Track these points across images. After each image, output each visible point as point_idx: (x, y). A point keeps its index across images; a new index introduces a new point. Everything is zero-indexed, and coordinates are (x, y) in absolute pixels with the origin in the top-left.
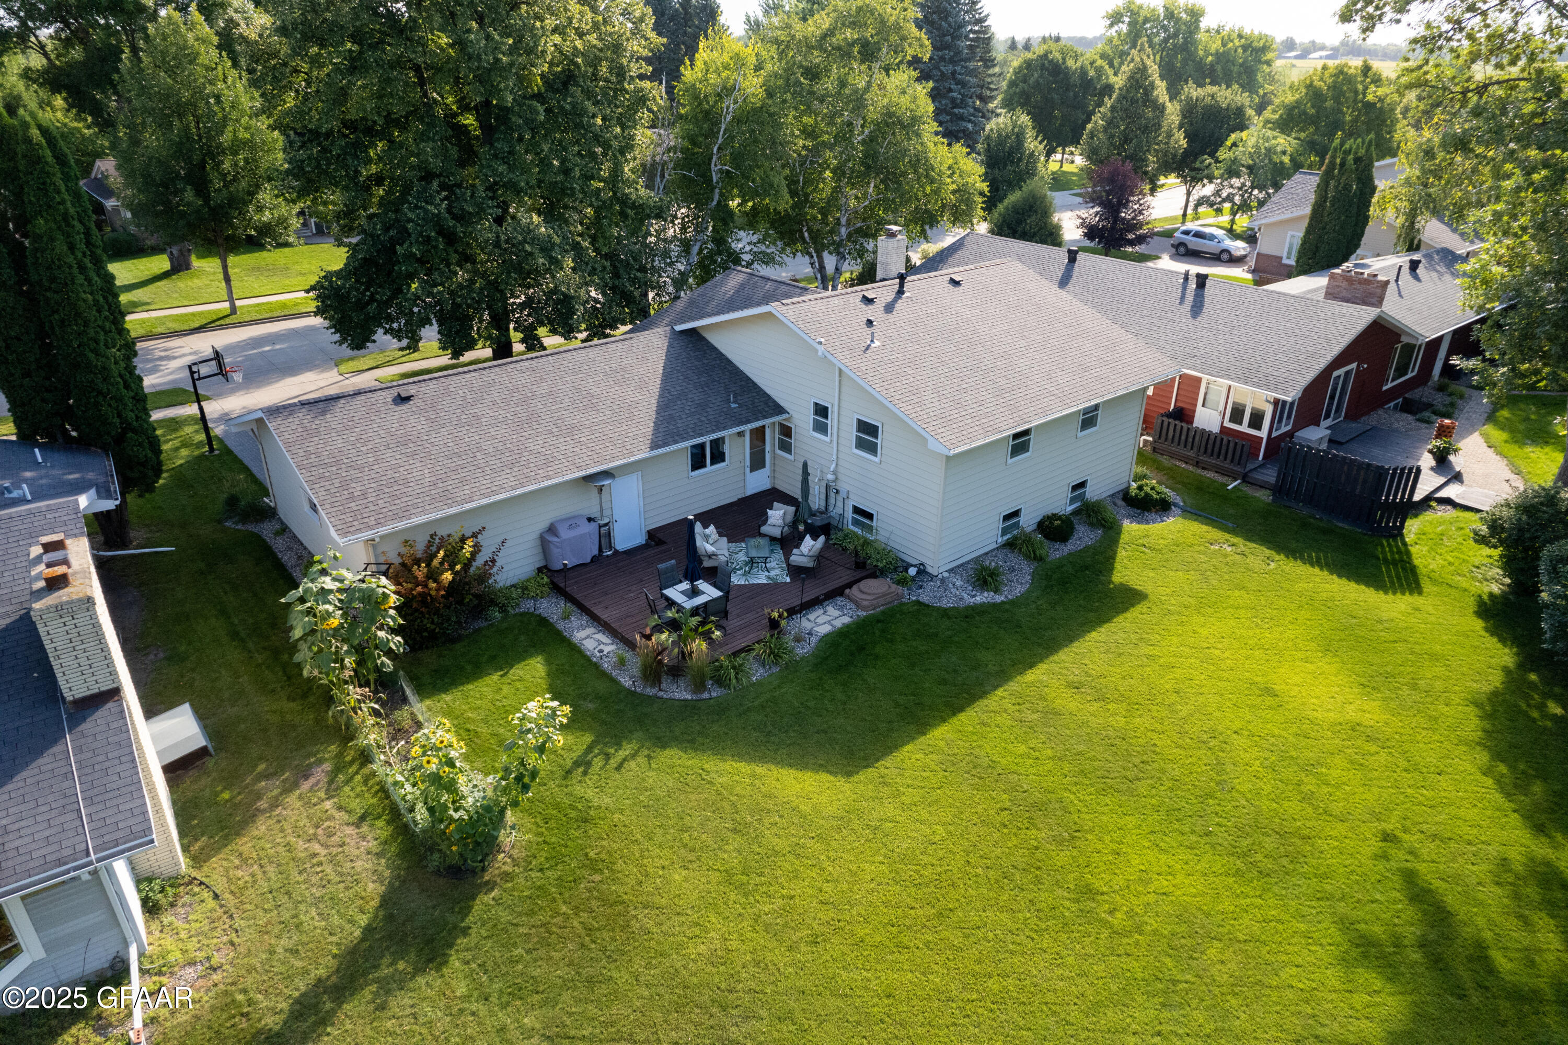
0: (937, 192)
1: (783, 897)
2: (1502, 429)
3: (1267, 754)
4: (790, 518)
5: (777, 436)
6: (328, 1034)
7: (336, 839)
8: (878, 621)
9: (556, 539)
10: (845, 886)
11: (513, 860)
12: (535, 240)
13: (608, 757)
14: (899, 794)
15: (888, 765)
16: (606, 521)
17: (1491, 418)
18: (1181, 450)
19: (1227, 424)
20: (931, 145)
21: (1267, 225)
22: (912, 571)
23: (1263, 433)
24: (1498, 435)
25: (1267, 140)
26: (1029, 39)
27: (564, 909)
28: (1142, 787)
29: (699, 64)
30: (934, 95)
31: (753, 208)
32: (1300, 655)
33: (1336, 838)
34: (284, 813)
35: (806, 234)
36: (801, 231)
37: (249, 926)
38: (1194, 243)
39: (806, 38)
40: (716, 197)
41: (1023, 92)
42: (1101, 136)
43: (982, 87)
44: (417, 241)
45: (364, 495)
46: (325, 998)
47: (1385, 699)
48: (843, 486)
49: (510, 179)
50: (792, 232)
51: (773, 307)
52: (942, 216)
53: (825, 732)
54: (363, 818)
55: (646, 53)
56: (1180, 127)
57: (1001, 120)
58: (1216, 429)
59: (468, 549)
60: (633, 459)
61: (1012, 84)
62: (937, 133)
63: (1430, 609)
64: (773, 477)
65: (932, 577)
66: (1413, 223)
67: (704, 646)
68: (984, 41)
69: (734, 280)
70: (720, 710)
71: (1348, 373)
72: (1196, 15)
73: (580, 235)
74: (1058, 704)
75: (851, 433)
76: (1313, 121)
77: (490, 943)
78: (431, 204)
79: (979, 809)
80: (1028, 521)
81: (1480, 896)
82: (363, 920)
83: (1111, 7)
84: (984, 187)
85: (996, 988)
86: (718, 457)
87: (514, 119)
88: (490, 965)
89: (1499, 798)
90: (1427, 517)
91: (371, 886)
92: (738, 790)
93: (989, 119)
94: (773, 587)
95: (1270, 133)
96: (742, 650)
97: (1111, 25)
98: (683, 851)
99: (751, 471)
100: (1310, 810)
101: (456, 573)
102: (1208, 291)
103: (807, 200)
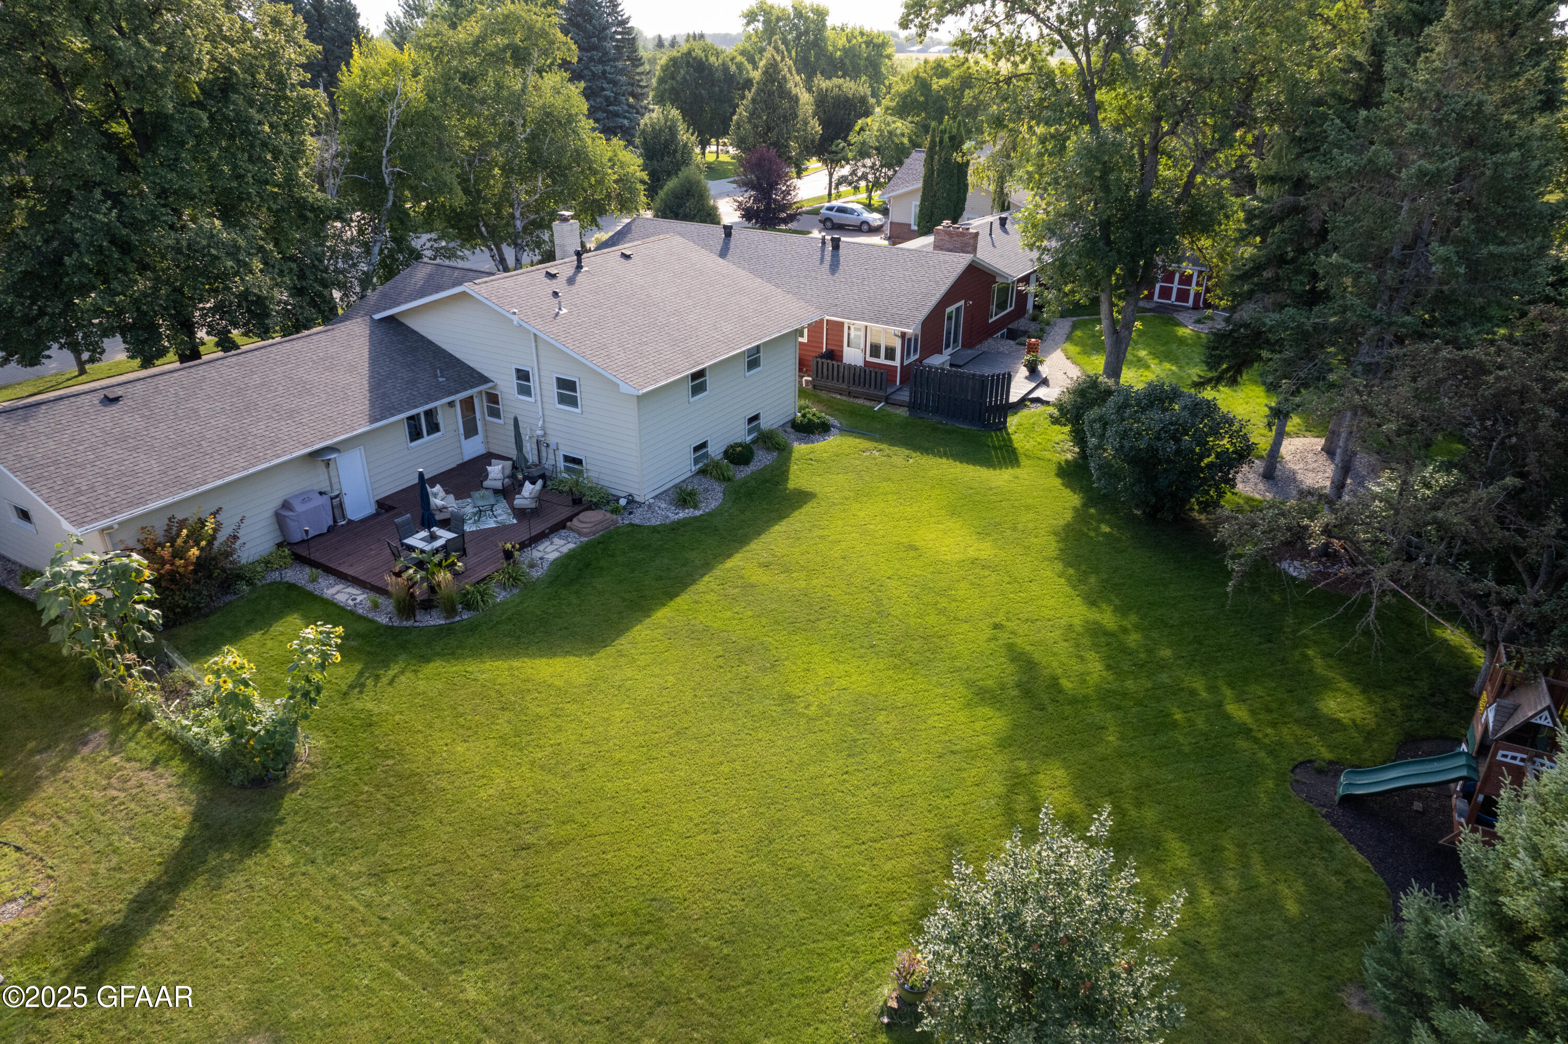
0: (600, 182)
1: (552, 746)
2: (1076, 345)
3: (913, 589)
4: (508, 471)
5: (485, 404)
6: (172, 916)
7: (133, 782)
8: (599, 543)
9: (291, 513)
10: (601, 729)
11: (311, 764)
12: (219, 244)
13: (377, 678)
14: (634, 660)
15: (623, 642)
16: (336, 493)
17: (1069, 338)
18: (834, 384)
19: (869, 359)
20: (589, 142)
21: (896, 197)
22: (623, 502)
23: (897, 363)
24: (1072, 349)
25: (888, 124)
26: (675, 37)
27: (366, 788)
28: (822, 625)
29: (356, 70)
30: (588, 94)
31: (427, 207)
32: (933, 520)
33: (962, 633)
34: (69, 774)
35: (483, 229)
36: (478, 226)
37: (64, 862)
38: (838, 217)
39: (459, 44)
40: (391, 198)
41: (673, 89)
42: (748, 126)
43: (633, 85)
44: (88, 251)
45: (92, 488)
46: (161, 892)
47: (995, 540)
48: (552, 440)
49: (181, 187)
50: (469, 228)
51: (466, 287)
52: (610, 205)
53: (566, 628)
54: (156, 762)
55: (303, 60)
56: (815, 114)
57: (654, 115)
58: (860, 363)
59: (209, 526)
60: (355, 433)
61: (661, 81)
62: (594, 130)
63: (1026, 476)
64: (486, 442)
65: (640, 504)
66: (1002, 189)
67: (449, 575)
68: (629, 40)
69: (420, 273)
70: (472, 628)
71: (958, 309)
72: (821, 14)
73: (262, 239)
74: (753, 579)
75: (552, 391)
76: (923, 107)
77: (305, 825)
78: (98, 213)
79: (700, 660)
80: (716, 450)
81: (1055, 650)
82: (180, 834)
83: (745, 8)
84: (644, 176)
85: (727, 770)
86: (434, 428)
87: (175, 126)
88: (309, 839)
89: (1068, 590)
90: (1025, 412)
91: (179, 809)
92: (500, 680)
93: (643, 115)
94: (502, 529)
95: (889, 118)
96: (484, 579)
97: (748, 24)
98: (460, 731)
99: (466, 438)
100: (944, 619)
101: (202, 549)
102: (842, 251)
103: (479, 197)
